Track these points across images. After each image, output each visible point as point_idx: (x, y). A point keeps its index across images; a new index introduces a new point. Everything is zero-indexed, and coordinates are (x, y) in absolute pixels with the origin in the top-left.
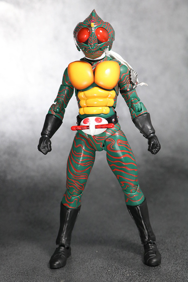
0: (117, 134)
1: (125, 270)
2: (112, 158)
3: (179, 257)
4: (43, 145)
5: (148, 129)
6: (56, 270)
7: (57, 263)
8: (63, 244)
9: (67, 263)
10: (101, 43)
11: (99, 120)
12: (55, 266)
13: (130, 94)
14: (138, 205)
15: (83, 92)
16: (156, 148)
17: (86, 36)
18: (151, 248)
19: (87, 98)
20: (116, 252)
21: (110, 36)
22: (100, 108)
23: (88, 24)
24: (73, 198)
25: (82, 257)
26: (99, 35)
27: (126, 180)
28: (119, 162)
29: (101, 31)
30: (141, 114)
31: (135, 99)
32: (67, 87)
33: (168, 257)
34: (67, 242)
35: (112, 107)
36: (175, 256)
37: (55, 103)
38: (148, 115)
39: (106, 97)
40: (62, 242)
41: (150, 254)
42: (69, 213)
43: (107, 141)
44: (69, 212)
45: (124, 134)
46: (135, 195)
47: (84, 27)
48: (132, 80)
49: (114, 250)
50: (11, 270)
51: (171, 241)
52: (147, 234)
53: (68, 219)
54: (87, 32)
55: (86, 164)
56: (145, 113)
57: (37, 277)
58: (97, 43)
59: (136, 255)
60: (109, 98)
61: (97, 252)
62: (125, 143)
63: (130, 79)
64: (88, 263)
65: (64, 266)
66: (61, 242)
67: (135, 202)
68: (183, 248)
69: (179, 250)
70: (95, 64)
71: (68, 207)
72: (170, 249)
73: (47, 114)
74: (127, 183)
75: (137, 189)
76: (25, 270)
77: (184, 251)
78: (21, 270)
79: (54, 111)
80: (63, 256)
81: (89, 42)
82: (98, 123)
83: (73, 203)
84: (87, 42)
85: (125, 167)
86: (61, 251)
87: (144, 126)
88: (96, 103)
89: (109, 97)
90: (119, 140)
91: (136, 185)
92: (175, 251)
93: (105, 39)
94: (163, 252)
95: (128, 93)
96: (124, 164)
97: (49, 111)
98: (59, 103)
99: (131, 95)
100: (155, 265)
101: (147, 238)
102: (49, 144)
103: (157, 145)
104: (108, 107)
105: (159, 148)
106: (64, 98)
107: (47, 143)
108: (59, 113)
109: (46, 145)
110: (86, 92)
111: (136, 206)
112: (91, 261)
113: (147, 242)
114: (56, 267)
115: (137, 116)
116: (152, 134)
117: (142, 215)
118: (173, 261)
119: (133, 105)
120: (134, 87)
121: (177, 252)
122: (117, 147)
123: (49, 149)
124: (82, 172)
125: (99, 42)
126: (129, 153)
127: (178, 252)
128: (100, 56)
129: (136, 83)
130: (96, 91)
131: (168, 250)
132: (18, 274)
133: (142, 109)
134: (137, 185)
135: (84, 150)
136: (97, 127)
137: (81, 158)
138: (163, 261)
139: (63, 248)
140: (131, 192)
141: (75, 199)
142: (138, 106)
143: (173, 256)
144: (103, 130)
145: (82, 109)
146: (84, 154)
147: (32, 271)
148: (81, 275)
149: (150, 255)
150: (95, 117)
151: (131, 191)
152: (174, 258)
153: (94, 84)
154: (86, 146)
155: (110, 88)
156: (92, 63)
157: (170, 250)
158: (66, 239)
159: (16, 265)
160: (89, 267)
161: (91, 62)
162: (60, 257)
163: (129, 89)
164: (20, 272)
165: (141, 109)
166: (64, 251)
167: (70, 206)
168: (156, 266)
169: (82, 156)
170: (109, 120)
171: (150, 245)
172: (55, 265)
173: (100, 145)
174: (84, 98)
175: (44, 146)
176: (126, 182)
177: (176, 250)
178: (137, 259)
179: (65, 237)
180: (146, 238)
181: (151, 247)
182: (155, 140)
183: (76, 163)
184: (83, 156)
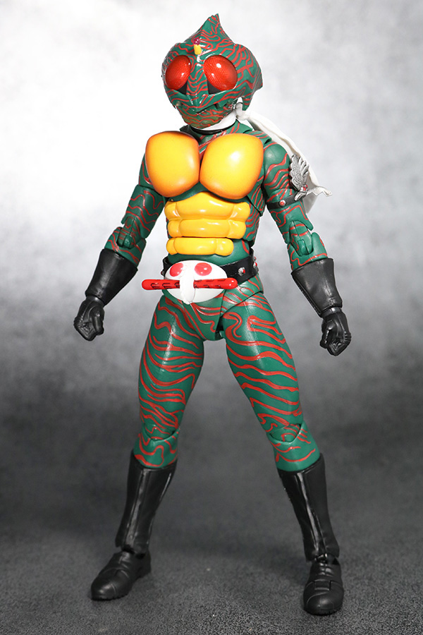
0: (251, 304)
1: (247, 618)
2: (239, 358)
3: (388, 598)
4: (83, 319)
5: (325, 296)
6: (101, 603)
7: (107, 587)
8: (129, 546)
9: (134, 589)
10: (216, 93)
11: (205, 269)
12: (101, 594)
13: (287, 213)
14: (299, 471)
15: (174, 204)
16: (340, 342)
17: (183, 74)
18: (323, 573)
19: (183, 216)
20: (252, 574)
21: (239, 76)
22: (212, 241)
23: (189, 48)
24: (154, 444)
25: (172, 578)
26: (213, 74)
27: (271, 412)
28: (253, 368)
29: (219, 66)
30: (309, 261)
31: (298, 225)
32: (148, 190)
33: (364, 596)
34: (137, 543)
35: (242, 242)
36: (379, 597)
37: (122, 226)
38: (329, 264)
39: (226, 216)
40: (127, 540)
41: (317, 586)
42: (144, 478)
43: (225, 317)
44: (145, 474)
45: (268, 304)
46: (291, 446)
47: (180, 54)
48: (293, 181)
49: (251, 569)
50: (4, 594)
51: (385, 560)
52: (317, 539)
53: (141, 491)
54: (186, 65)
55: (177, 369)
56: (320, 260)
57: (54, 615)
58: (207, 92)
59: (294, 586)
60: (235, 219)
61: (208, 572)
62: (270, 326)
63: (290, 178)
64: (176, 595)
65: (123, 596)
66: (124, 541)
67: (292, 463)
68: (404, 578)
69: (394, 582)
70: (207, 139)
71: (143, 462)
72: (375, 579)
73: (103, 248)
74: (273, 417)
75: (298, 433)
76: (35, 597)
77: (404, 585)
78: (26, 597)
79: (117, 242)
80: (124, 572)
81: (188, 89)
82: (201, 274)
83: (153, 454)
84: (183, 90)
85: (266, 380)
86: (122, 562)
87: (315, 289)
88: (203, 229)
89: (234, 215)
90: (253, 317)
91: (295, 425)
92: (385, 583)
93: (227, 82)
94: (357, 584)
95: (282, 209)
96: (263, 374)
97: (108, 242)
98: (130, 225)
99: (290, 213)
100: (323, 612)
101: (317, 549)
102: (98, 318)
103: (341, 334)
104: (231, 239)
105: (346, 342)
106: (139, 214)
107: (92, 315)
108: (129, 248)
109: (91, 319)
110: (181, 204)
111: (295, 473)
112: (184, 591)
113: (317, 557)
114: (103, 597)
115: (300, 264)
116: (333, 309)
117: (307, 495)
118: (371, 607)
119: (294, 238)
120: (297, 197)
121: (386, 587)
122: (249, 334)
123: (98, 327)
124: (170, 385)
125: (212, 89)
126: (278, 349)
127: (390, 587)
128: (219, 121)
129: (302, 188)
130: (201, 201)
131: (370, 579)
132: (15, 605)
133: (315, 249)
134: (300, 425)
135: (173, 335)
136: (198, 285)
137: (168, 354)
138: (348, 605)
139: (127, 555)
140: (282, 439)
141: (157, 446)
142: (305, 240)
143: (376, 596)
144: (215, 292)
145: (172, 241)
146: (173, 345)
147: (48, 600)
148: (151, 619)
149: (316, 589)
150: (196, 262)
151: (284, 438)
152: (375, 600)
153: (199, 187)
154: (179, 326)
155: (236, 197)
156: (201, 137)
157: (375, 581)
158: (136, 534)
159: (20, 585)
160: (176, 604)
161: (198, 135)
162: (116, 573)
163: (284, 202)
164: (21, 602)
165: (311, 248)
166: (128, 561)
167: (146, 461)
168: (325, 615)
169: (168, 348)
170: (231, 270)
171: (322, 564)
172: (102, 591)
173: (210, 326)
174: (176, 217)
175: (87, 320)
176: (269, 415)
177: (387, 583)
178: (293, 594)
179: (135, 531)
180: (314, 549)
181: (323, 570)
182: (339, 323)
183: (155, 364)
184: (171, 350)
